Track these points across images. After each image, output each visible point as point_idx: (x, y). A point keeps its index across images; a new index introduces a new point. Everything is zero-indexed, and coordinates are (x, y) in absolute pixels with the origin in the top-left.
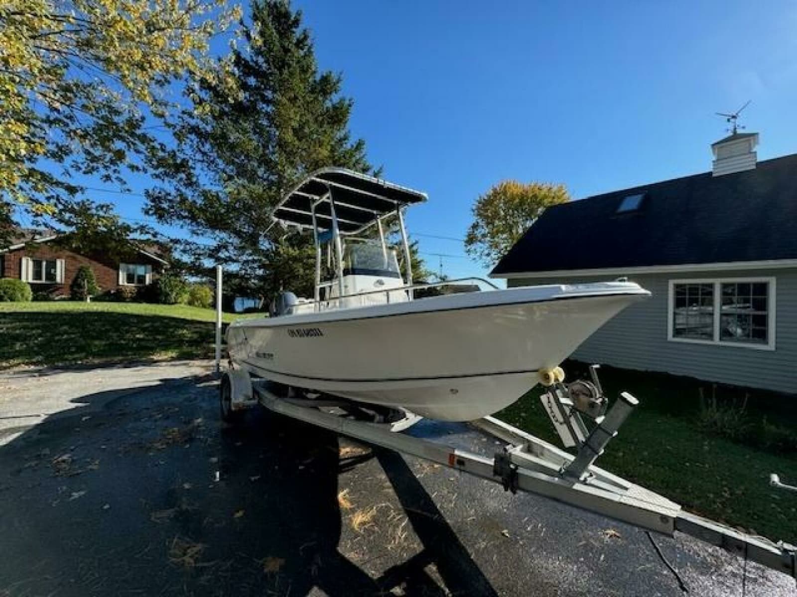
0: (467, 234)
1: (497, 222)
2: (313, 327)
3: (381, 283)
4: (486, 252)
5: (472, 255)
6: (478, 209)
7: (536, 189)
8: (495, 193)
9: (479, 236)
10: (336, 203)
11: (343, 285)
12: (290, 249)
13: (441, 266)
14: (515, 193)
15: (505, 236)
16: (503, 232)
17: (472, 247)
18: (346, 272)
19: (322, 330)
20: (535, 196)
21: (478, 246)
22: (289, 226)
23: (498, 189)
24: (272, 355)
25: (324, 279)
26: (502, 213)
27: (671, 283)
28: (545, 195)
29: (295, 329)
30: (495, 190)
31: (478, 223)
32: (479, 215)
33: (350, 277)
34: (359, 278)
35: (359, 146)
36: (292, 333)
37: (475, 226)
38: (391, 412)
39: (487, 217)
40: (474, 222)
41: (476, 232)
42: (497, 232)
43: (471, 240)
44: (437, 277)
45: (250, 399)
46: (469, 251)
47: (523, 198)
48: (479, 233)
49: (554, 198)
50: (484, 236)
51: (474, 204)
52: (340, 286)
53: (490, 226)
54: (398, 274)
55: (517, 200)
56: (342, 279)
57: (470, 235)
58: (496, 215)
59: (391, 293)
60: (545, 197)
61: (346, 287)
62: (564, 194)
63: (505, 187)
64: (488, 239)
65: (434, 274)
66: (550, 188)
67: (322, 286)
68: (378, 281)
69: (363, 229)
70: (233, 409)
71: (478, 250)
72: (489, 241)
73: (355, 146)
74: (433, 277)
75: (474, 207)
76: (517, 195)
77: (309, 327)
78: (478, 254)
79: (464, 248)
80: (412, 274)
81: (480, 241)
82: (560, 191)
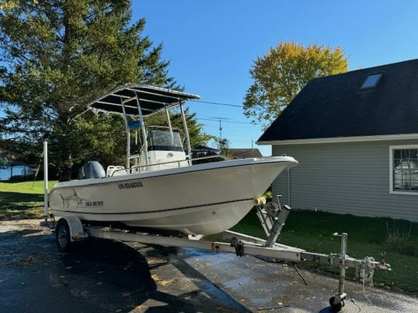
0: (245, 96)
1: (275, 85)
2: (136, 181)
3: (171, 155)
4: (265, 114)
5: (252, 118)
6: (257, 70)
7: (314, 52)
8: (273, 54)
9: (258, 98)
10: (140, 99)
11: (148, 157)
12: (86, 124)
13: (221, 129)
14: (293, 55)
15: (284, 98)
16: (282, 95)
17: (251, 110)
18: (150, 149)
19: (142, 183)
20: (312, 59)
21: (257, 109)
22: (99, 113)
23: (277, 51)
24: (102, 202)
25: (132, 153)
26: (281, 75)
27: (392, 148)
28: (322, 58)
29: (123, 183)
30: (273, 52)
31: (256, 85)
32: (258, 77)
33: (152, 152)
34: (158, 153)
35: (140, 25)
36: (121, 186)
37: (254, 89)
38: (180, 233)
39: (266, 79)
40: (253, 84)
41: (255, 94)
42: (276, 95)
43: (249, 102)
44: (216, 140)
45: (82, 234)
46: (248, 114)
47: (301, 61)
48: (258, 95)
49: (331, 60)
50: (263, 98)
51: (252, 66)
52: (146, 158)
53: (270, 89)
54: (181, 148)
55: (295, 62)
56: (147, 153)
57: (249, 97)
58: (274, 78)
59: (181, 163)
60: (322, 60)
61: (149, 158)
62: (341, 57)
63: (283, 50)
64: (267, 101)
65: (214, 137)
66: (327, 52)
67: (132, 158)
68: (169, 154)
69: (154, 114)
70: (72, 240)
71: (258, 112)
72: (267, 103)
73: (136, 25)
74: (212, 140)
75: (253, 69)
76: (295, 57)
77: (134, 182)
78: (258, 116)
79: (243, 111)
80: (191, 148)
81: (259, 104)
82: (337, 54)
